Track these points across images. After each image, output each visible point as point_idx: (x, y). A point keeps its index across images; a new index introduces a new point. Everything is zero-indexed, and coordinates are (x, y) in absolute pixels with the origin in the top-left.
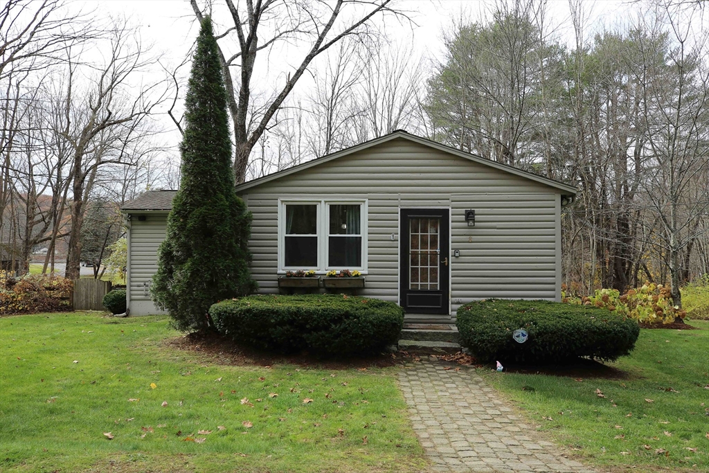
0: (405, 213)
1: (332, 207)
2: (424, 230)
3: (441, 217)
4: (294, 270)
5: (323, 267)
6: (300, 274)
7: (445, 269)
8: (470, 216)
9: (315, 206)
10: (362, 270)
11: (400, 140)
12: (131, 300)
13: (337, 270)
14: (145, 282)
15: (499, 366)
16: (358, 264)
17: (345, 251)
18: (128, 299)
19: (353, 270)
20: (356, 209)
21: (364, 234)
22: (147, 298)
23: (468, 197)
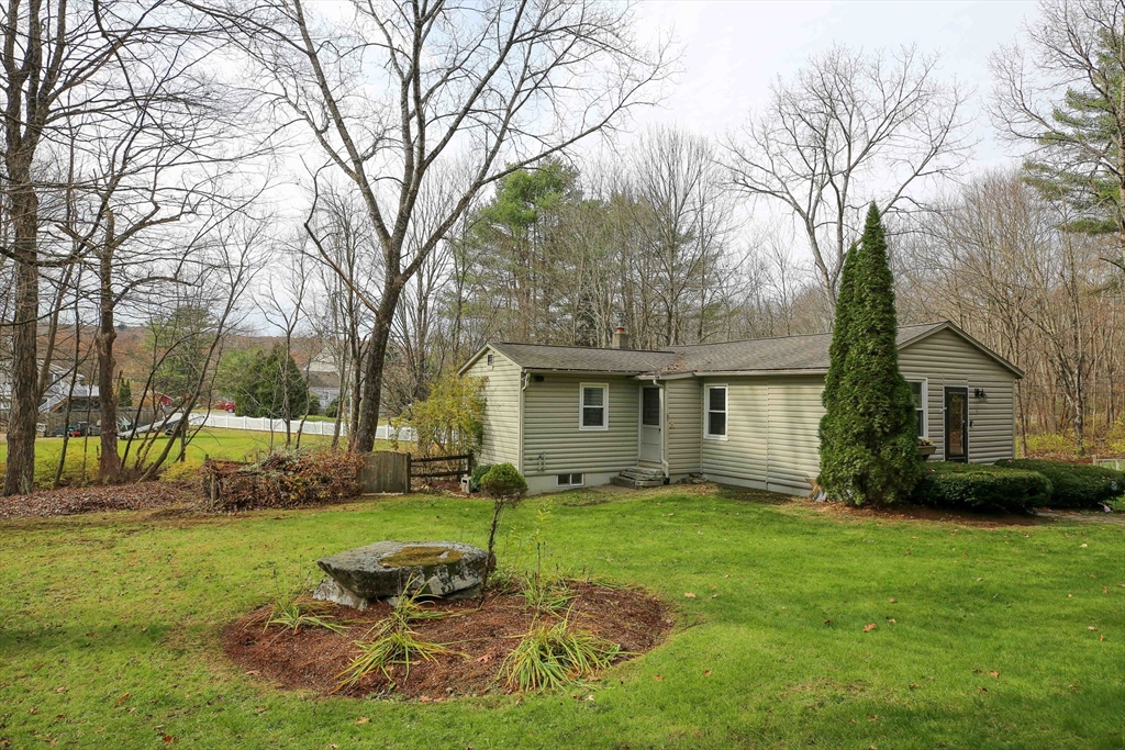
0: (947, 389)
3: (962, 395)
7: (965, 436)
8: (979, 393)
10: (925, 438)
12: (525, 476)
14: (541, 454)
16: (922, 435)
20: (918, 387)
21: (925, 407)
22: (541, 472)
23: (977, 378)
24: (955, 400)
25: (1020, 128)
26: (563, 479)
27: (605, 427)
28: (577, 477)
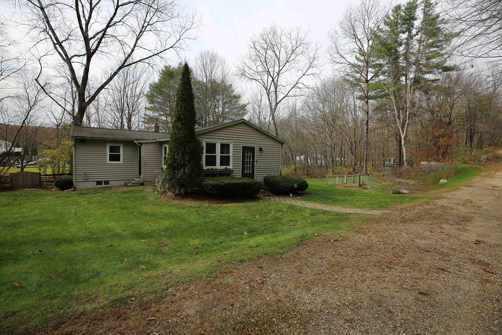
0: (243, 147)
1: (221, 144)
2: (248, 154)
3: (252, 150)
4: (210, 167)
5: (218, 166)
6: (212, 169)
7: (253, 166)
8: (261, 149)
9: (215, 144)
10: (230, 167)
11: (243, 122)
12: (76, 182)
13: (224, 167)
14: (85, 173)
15: (291, 195)
16: (229, 165)
17: (225, 161)
18: (74, 181)
19: (228, 167)
20: (228, 145)
21: (231, 154)
22: (86, 180)
23: (260, 143)
24: (248, 151)
25: (337, 60)
26: (99, 183)
27: (121, 162)
28: (107, 182)
